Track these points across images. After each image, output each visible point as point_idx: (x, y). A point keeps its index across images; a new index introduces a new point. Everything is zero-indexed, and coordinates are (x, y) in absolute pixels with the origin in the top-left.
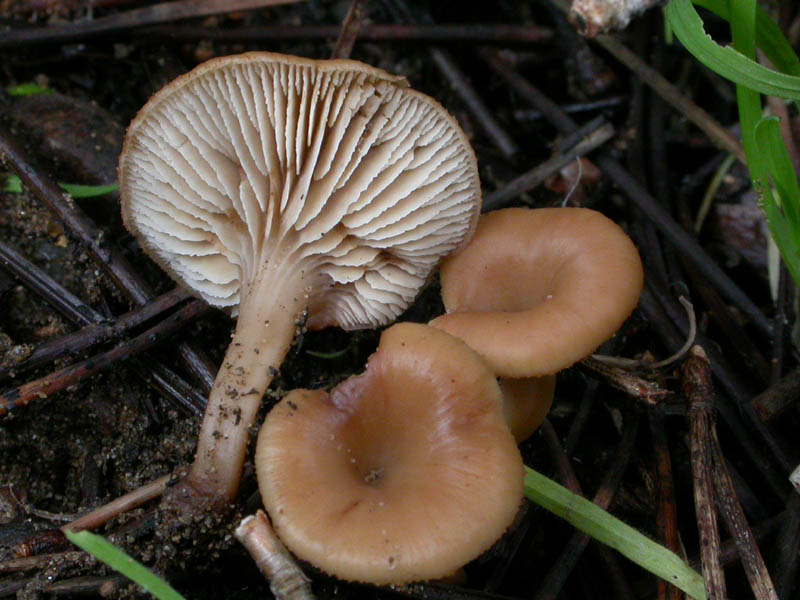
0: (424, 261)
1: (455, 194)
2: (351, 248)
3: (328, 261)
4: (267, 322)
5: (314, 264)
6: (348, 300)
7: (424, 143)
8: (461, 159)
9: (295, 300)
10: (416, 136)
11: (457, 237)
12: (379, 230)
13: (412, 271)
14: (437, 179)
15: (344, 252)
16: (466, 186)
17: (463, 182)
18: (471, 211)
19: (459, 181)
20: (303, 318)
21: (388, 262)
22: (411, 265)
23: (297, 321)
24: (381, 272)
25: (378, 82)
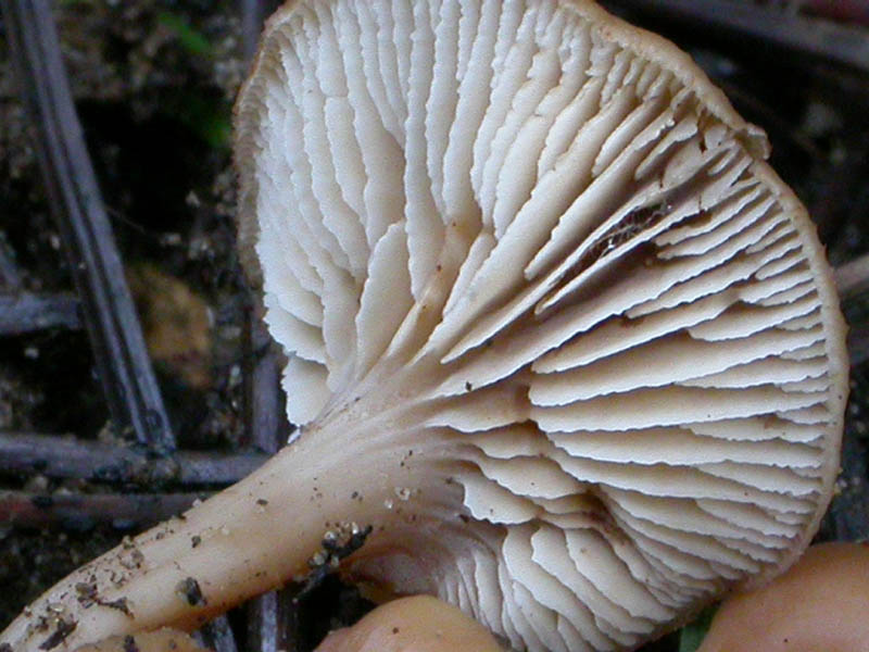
0: (667, 561)
1: (778, 442)
2: (525, 450)
3: (474, 458)
4: (262, 502)
5: (445, 450)
6: (480, 560)
7: (751, 296)
8: (816, 372)
9: (355, 495)
10: (743, 273)
11: (759, 547)
12: (582, 435)
13: (637, 571)
14: (744, 385)
15: (508, 453)
16: (808, 437)
17: (804, 426)
18: (804, 500)
19: (798, 420)
20: (347, 538)
21: (595, 526)
22: (638, 553)
23: (331, 535)
24: (569, 538)
25: (708, 121)
